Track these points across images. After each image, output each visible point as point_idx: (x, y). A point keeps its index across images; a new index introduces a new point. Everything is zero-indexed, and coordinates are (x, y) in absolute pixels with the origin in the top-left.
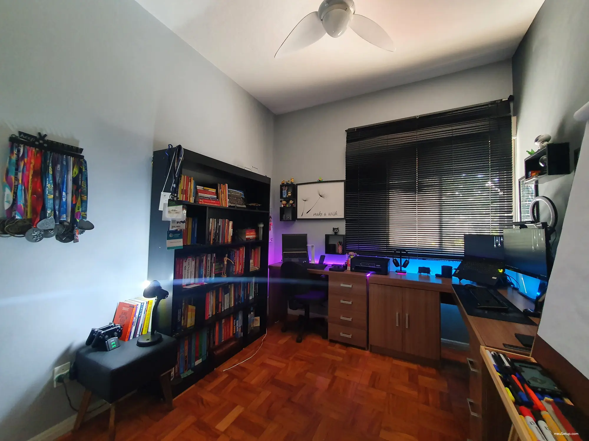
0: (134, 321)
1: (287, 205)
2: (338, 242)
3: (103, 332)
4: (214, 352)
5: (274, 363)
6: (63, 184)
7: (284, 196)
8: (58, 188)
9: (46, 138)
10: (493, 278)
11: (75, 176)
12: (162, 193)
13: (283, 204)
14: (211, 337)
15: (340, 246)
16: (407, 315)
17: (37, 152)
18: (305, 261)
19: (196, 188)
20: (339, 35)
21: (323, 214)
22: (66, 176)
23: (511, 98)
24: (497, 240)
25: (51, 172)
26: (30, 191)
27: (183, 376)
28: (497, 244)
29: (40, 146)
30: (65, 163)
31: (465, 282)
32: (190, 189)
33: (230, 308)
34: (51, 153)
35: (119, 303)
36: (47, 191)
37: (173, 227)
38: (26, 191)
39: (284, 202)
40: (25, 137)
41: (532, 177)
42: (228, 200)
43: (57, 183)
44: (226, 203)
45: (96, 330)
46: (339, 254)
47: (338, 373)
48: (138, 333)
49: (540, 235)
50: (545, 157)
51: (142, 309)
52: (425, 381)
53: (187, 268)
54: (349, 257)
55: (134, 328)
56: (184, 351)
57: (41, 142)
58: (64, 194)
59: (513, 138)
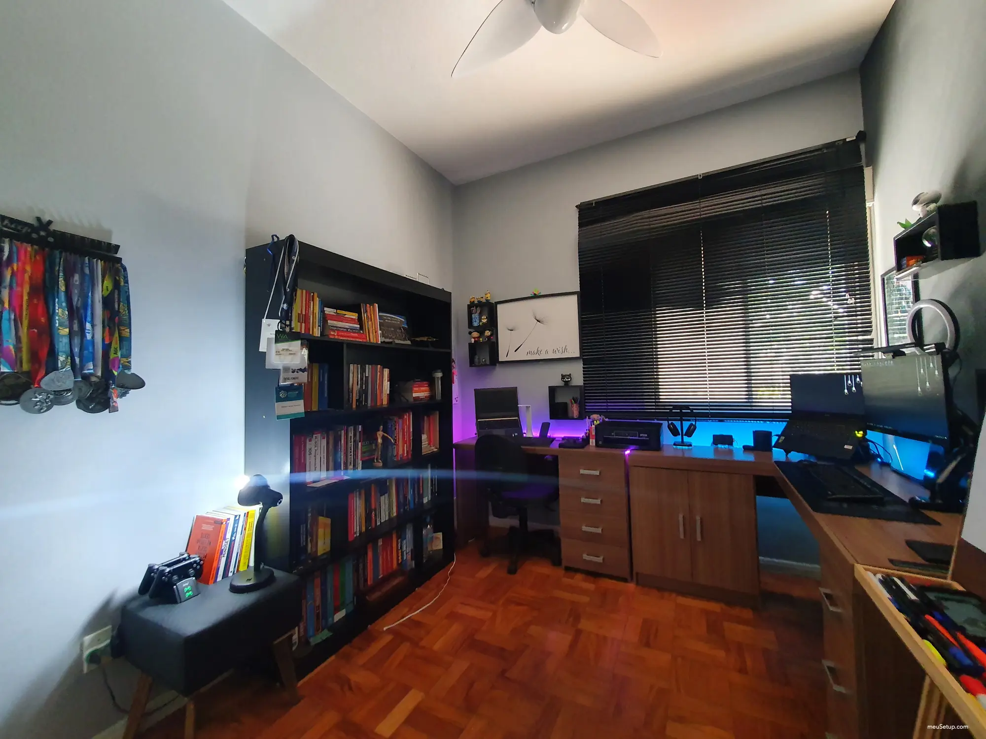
0: (222, 548)
1: (481, 339)
2: (571, 398)
3: (168, 570)
4: (367, 597)
5: (471, 612)
6: (86, 309)
7: (475, 324)
8: (77, 315)
9: (52, 227)
10: (846, 447)
11: (106, 293)
12: (264, 321)
13: (474, 338)
14: (361, 571)
15: (575, 405)
16: (698, 518)
17: (36, 253)
18: (516, 434)
19: (323, 311)
20: (563, 28)
21: (543, 352)
22: (90, 294)
23: (861, 136)
24: (849, 382)
25: (62, 288)
26: (26, 322)
27: (315, 640)
28: (849, 388)
29: (41, 243)
30: (87, 271)
31: (796, 457)
32: (313, 312)
33: (390, 519)
34: (61, 253)
35: (195, 518)
36: (57, 321)
37: (285, 379)
38: (17, 322)
39: (475, 334)
40: (13, 226)
41: (909, 267)
42: (380, 332)
43: (75, 307)
44: (376, 337)
45: (156, 567)
46: (573, 419)
47: (585, 625)
48: (232, 569)
49: (931, 365)
50: (932, 230)
51: (236, 525)
52: (737, 631)
53: (313, 452)
54: (592, 423)
55: (223, 560)
56: (314, 597)
57: (42, 233)
58: (88, 326)
59: (868, 205)
